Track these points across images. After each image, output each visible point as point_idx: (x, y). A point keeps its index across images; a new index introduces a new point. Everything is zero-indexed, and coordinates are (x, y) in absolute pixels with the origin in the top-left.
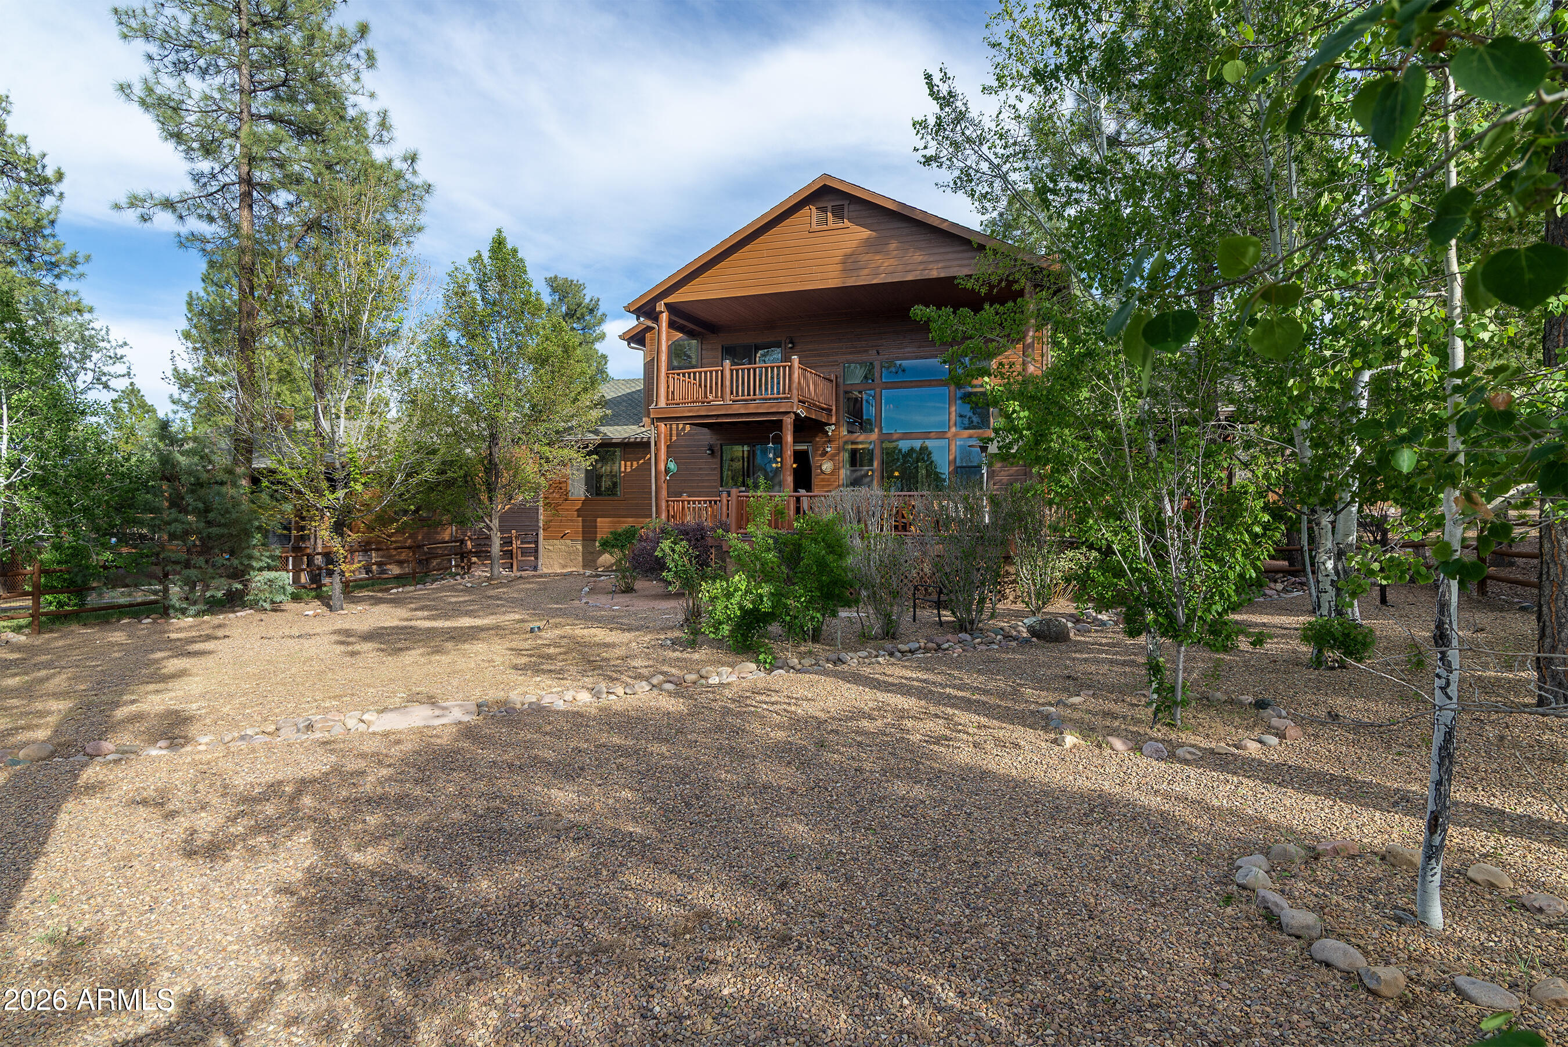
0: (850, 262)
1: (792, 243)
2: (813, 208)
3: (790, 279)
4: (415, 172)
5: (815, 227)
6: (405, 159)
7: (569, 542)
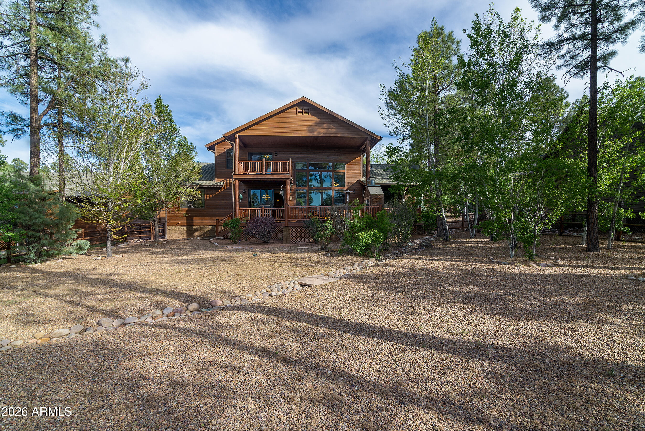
0: (311, 129)
1: (290, 119)
2: (298, 108)
3: (289, 131)
4: (126, 67)
5: (298, 114)
6: (123, 60)
7: (180, 227)
